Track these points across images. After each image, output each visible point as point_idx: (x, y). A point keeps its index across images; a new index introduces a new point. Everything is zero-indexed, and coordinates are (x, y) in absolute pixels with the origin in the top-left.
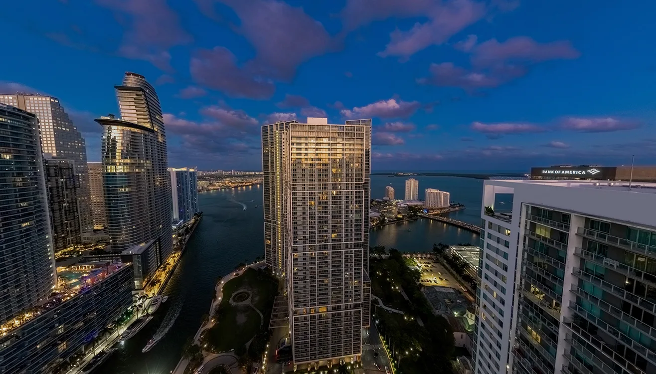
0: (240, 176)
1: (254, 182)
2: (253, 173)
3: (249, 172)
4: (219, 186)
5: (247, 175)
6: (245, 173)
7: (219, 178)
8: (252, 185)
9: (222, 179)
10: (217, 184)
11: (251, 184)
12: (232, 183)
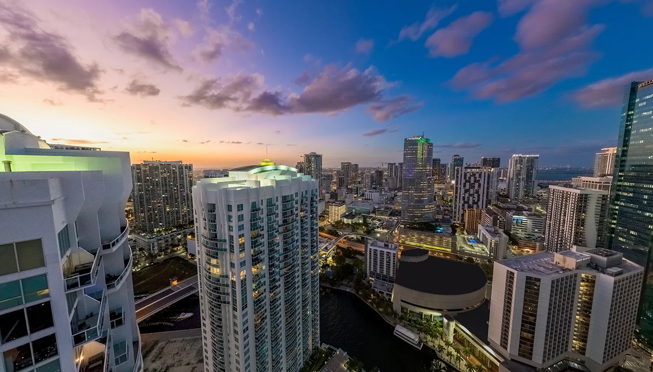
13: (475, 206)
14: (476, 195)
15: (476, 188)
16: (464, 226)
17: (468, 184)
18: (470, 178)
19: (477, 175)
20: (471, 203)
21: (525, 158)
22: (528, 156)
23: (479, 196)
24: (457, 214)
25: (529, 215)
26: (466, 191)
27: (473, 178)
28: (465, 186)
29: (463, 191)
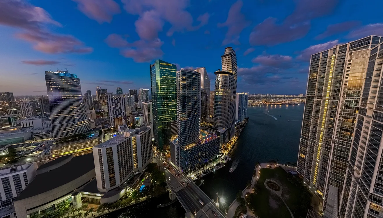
0: (272, 98)
1: (283, 103)
2: (283, 96)
3: (279, 95)
4: (259, 104)
5: (278, 97)
6: (276, 96)
7: (259, 98)
8: (282, 104)
9: (260, 99)
10: (257, 102)
11: (281, 103)
12: (267, 102)
13: (120, 116)
14: (119, 110)
15: (119, 106)
16: (115, 129)
17: (114, 104)
18: (115, 101)
19: (118, 99)
20: (117, 114)
21: (144, 90)
22: (145, 89)
23: (121, 110)
24: (111, 122)
25: (141, 116)
26: (114, 108)
27: (116, 101)
28: (113, 105)
29: (112, 109)
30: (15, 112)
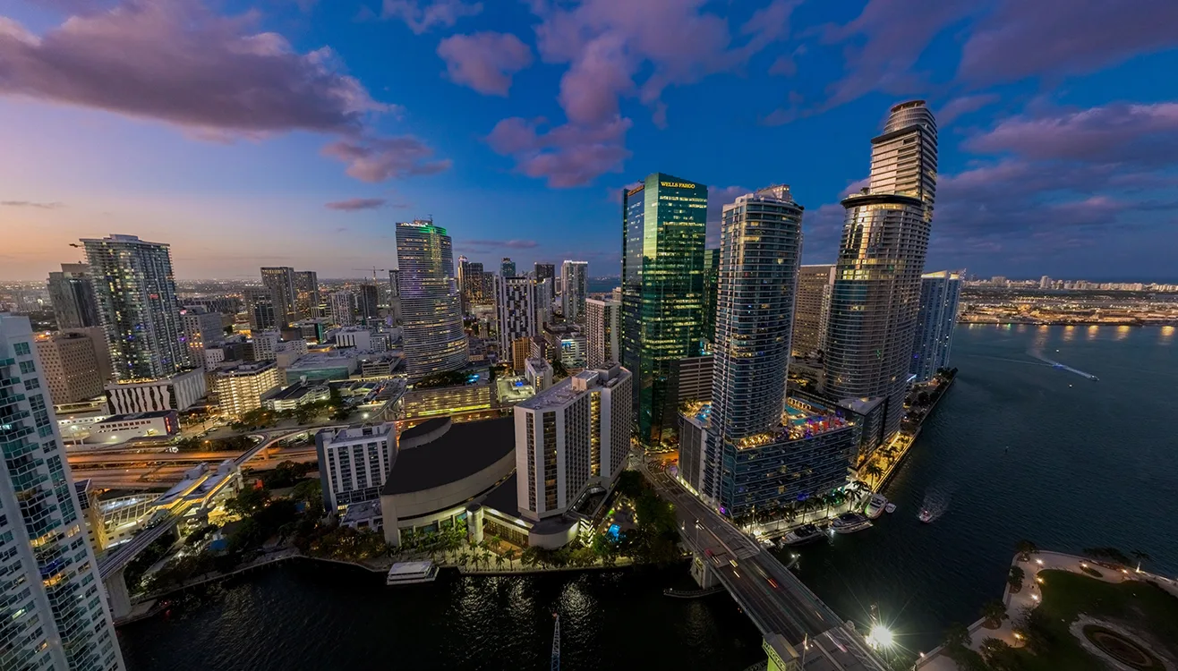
0: (1073, 295)
1: (1144, 317)
2: (1138, 287)
3: (1114, 281)
4: (998, 316)
5: (1108, 293)
6: (1096, 285)
7: (997, 295)
8: (1137, 324)
9: (1006, 299)
10: (991, 312)
11: (1128, 319)
12: (1043, 312)
13: (524, 333)
14: (523, 318)
15: (523, 308)
16: (513, 366)
17: (512, 302)
18: (513, 293)
19: (522, 289)
20: (518, 330)
21: (575, 265)
22: (578, 263)
23: (526, 318)
24: (503, 349)
25: (576, 336)
26: (511, 313)
27: (517, 293)
28: (508, 306)
29: (507, 315)
30: (323, 313)
